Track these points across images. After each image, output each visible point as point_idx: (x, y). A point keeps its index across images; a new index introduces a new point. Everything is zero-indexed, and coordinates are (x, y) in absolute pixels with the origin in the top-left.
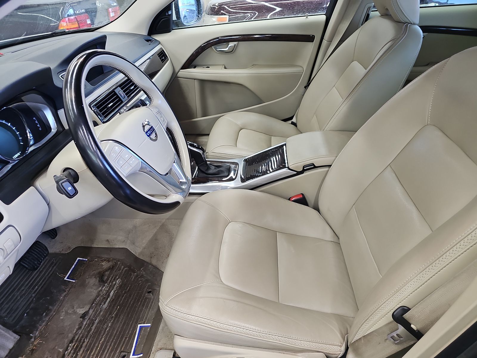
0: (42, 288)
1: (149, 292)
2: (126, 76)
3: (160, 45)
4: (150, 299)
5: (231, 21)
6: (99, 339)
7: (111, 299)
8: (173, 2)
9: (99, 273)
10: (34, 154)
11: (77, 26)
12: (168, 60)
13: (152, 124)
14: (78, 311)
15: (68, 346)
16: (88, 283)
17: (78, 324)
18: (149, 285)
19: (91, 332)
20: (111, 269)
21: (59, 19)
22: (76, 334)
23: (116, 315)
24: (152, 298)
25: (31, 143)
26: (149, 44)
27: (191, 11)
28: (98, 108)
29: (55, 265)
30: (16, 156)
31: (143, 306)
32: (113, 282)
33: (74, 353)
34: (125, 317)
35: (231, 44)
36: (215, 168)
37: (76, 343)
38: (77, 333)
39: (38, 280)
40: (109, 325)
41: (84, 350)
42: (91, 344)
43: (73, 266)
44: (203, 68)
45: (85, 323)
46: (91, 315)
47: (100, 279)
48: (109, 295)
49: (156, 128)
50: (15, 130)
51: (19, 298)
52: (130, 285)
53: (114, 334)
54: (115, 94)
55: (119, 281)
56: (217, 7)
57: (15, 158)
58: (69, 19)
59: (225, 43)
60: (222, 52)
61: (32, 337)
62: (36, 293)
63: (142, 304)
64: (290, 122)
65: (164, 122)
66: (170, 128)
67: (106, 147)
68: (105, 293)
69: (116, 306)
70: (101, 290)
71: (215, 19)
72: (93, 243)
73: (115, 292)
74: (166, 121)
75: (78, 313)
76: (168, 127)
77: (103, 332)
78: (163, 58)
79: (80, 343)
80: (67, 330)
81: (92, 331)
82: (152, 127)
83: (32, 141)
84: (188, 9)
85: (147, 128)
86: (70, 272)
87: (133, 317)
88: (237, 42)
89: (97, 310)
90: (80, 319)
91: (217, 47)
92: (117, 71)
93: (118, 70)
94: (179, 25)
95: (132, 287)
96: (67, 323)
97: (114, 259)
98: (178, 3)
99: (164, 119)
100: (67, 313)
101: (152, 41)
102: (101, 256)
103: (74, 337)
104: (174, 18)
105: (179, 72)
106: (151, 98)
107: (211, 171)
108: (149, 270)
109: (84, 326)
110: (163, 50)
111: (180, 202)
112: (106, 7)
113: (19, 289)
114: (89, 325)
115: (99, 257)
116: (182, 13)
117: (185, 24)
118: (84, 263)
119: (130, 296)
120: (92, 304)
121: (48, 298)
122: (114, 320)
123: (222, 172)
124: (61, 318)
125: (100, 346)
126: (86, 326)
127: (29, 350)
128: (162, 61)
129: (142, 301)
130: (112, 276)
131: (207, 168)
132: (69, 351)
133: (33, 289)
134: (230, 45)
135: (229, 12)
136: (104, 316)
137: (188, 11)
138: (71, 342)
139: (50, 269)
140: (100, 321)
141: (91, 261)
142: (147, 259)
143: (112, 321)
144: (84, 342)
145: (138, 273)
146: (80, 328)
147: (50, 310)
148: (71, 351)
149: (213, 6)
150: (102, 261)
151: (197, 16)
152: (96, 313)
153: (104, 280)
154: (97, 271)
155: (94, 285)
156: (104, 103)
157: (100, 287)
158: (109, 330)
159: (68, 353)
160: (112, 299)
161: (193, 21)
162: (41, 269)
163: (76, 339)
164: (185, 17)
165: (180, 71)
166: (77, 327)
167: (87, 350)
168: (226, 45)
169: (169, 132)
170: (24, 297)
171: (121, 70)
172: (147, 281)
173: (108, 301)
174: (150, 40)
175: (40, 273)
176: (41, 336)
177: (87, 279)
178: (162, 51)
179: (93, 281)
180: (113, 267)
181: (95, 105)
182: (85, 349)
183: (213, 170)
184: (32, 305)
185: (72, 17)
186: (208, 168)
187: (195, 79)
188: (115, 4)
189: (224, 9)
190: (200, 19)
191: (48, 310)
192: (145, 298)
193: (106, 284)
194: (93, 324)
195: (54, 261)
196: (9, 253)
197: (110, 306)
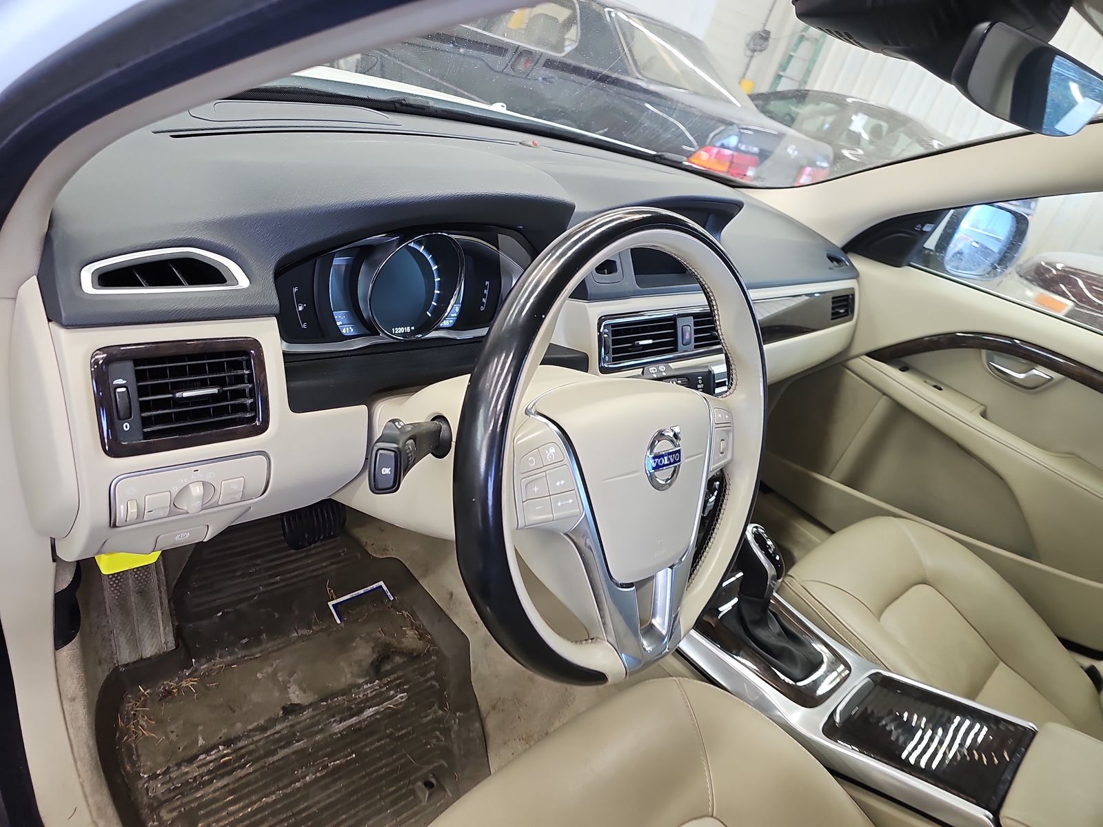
0: (284, 586)
1: (428, 785)
2: (710, 305)
3: (855, 281)
4: (417, 801)
5: (1072, 317)
6: (267, 792)
7: (356, 724)
8: (952, 211)
9: (387, 646)
10: (432, 346)
11: (725, 169)
12: (851, 320)
13: (682, 445)
14: (290, 690)
15: (215, 747)
16: (355, 648)
17: (267, 718)
18: (441, 765)
19: (271, 760)
20: (412, 657)
21: (702, 145)
22: (248, 734)
23: (336, 768)
24: (424, 803)
25: (446, 323)
26: (830, 268)
27: (985, 251)
28: (614, 333)
29: (338, 562)
30: (401, 330)
31: (394, 803)
32: (389, 689)
33: (209, 772)
34: (344, 792)
35: (1040, 372)
36: (779, 635)
37: (232, 753)
38: (252, 733)
39: (292, 567)
40: (308, 778)
41: (228, 785)
42: (247, 785)
43: (362, 591)
44: (926, 382)
45: (278, 727)
46: (302, 721)
47: (377, 660)
48: (361, 711)
49: (688, 460)
50: (436, 283)
51: (238, 574)
52: (410, 729)
53: (298, 809)
54: (674, 326)
55: (402, 698)
56: (1054, 272)
57: (396, 332)
58: (719, 152)
59: (1024, 361)
60: (1001, 374)
61: (189, 666)
62: (269, 588)
63: (395, 796)
64: (1087, 662)
65: (721, 455)
66: (726, 476)
67: (532, 433)
68: (359, 700)
69: (353, 748)
70: (359, 686)
71: (1032, 293)
72: (424, 576)
73: (375, 714)
74: (729, 457)
75: (288, 693)
76: (724, 470)
77: (286, 781)
78: (842, 311)
79: (235, 761)
80: (244, 710)
81: (275, 758)
82: (679, 451)
83: (451, 321)
84: (977, 243)
85: (663, 447)
86: (348, 597)
87: (357, 809)
88: (1063, 376)
89: (318, 723)
90: (280, 708)
91: (996, 358)
92: (698, 285)
93: (700, 283)
94: (932, 262)
95: (411, 737)
96: (256, 697)
97: (432, 642)
98: (963, 217)
99: (726, 449)
100: (275, 673)
101: (841, 264)
102: (418, 614)
103: (238, 738)
104: (931, 243)
105: (858, 359)
106: (732, 384)
107: (762, 634)
108: (469, 731)
109: (272, 731)
110: (853, 295)
111: (610, 680)
112: (804, 162)
113: (251, 558)
114: (280, 740)
115: (413, 614)
116: (957, 243)
117: (948, 267)
118: (382, 602)
119: (392, 752)
120: (322, 700)
121: (277, 615)
122: (322, 777)
123: (791, 658)
124: (259, 675)
125: (255, 806)
126: (277, 736)
127: (164, 688)
128: (833, 314)
129: (399, 789)
130: (401, 673)
131: (758, 617)
132: (208, 758)
133: (271, 576)
134: (1035, 372)
135: (1080, 297)
136: (318, 747)
137: (977, 245)
138: (227, 743)
139: (324, 564)
140: (302, 751)
141: (395, 608)
142: (483, 704)
143: (318, 775)
144: (243, 767)
145: (445, 717)
146: (263, 729)
147: (258, 641)
148: (211, 762)
149: (1047, 266)
150: (412, 624)
151: (992, 264)
152: (313, 725)
153: (382, 670)
154: (388, 639)
155: (359, 662)
156: (636, 331)
157: (365, 677)
158: (299, 789)
159: (204, 762)
160: (358, 726)
161: (972, 270)
162: (313, 552)
163: (240, 744)
164: (958, 255)
165: (862, 357)
166: (262, 722)
167: (232, 792)
168: (1024, 367)
169: (718, 485)
170: (245, 580)
171: (706, 286)
172: (446, 753)
173: (351, 720)
174: (839, 261)
175: (305, 557)
176: (203, 678)
177: (361, 638)
178: (848, 296)
179: (363, 652)
180: (418, 656)
181: (614, 325)
182: (231, 787)
183: (769, 634)
184: (243, 606)
185: (727, 152)
186: (762, 622)
187: (884, 394)
188: (825, 165)
189: (1072, 284)
190: (995, 275)
191: (256, 639)
192: (411, 787)
193: (377, 681)
194: (289, 744)
195: (343, 554)
196: (220, 503)
197: (343, 737)
